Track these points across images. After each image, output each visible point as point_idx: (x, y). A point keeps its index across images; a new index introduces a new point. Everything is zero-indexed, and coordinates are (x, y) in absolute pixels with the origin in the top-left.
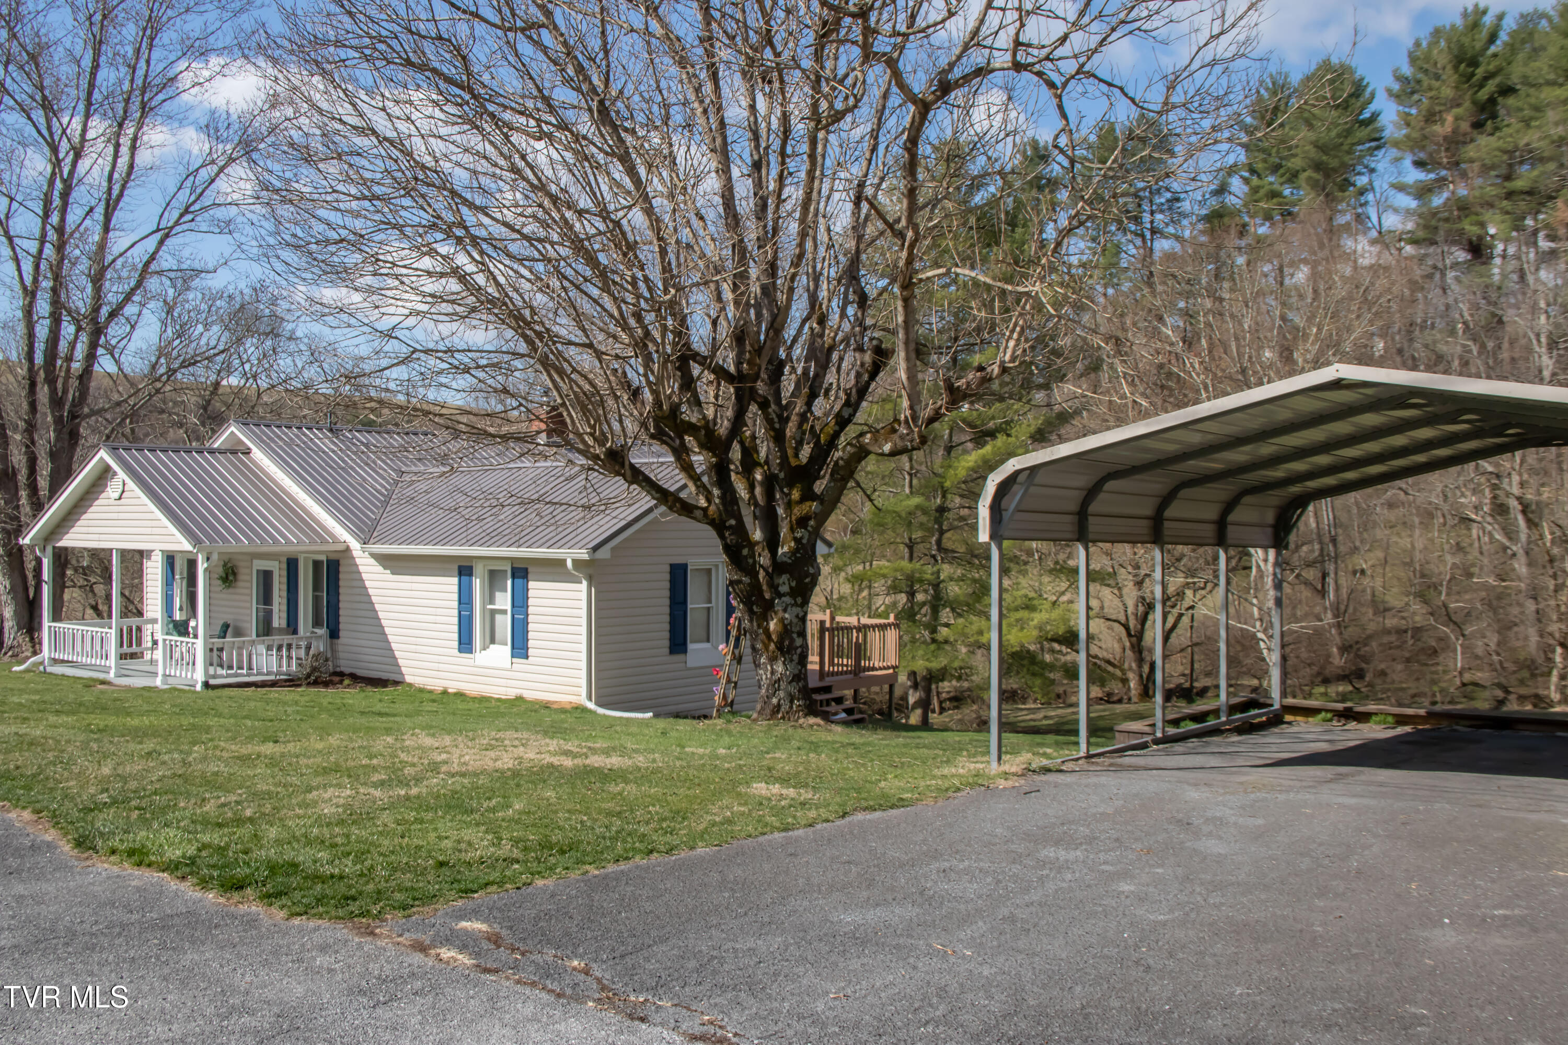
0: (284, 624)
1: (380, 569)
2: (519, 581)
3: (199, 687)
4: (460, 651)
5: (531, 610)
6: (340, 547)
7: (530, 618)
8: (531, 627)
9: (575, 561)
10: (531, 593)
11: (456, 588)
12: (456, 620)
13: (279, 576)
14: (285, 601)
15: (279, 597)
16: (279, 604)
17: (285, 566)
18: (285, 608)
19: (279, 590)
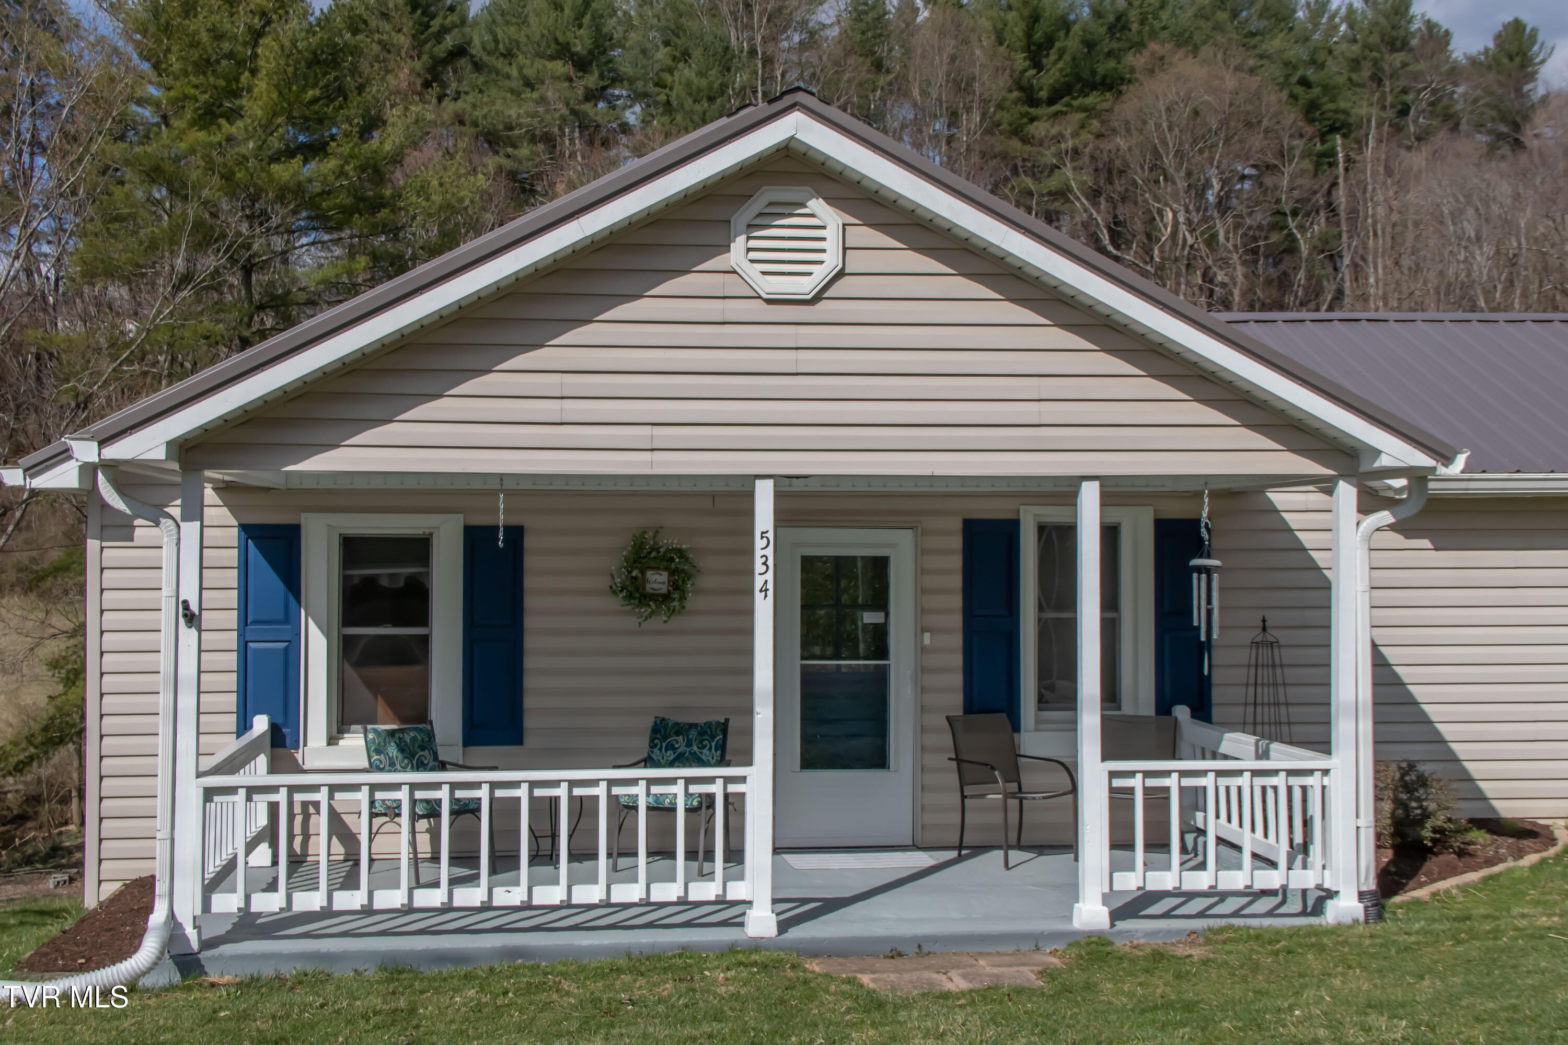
0: (953, 703)
13: (921, 571)
14: (957, 640)
15: (924, 630)
16: (923, 650)
17: (957, 542)
18: (957, 660)
19: (922, 611)
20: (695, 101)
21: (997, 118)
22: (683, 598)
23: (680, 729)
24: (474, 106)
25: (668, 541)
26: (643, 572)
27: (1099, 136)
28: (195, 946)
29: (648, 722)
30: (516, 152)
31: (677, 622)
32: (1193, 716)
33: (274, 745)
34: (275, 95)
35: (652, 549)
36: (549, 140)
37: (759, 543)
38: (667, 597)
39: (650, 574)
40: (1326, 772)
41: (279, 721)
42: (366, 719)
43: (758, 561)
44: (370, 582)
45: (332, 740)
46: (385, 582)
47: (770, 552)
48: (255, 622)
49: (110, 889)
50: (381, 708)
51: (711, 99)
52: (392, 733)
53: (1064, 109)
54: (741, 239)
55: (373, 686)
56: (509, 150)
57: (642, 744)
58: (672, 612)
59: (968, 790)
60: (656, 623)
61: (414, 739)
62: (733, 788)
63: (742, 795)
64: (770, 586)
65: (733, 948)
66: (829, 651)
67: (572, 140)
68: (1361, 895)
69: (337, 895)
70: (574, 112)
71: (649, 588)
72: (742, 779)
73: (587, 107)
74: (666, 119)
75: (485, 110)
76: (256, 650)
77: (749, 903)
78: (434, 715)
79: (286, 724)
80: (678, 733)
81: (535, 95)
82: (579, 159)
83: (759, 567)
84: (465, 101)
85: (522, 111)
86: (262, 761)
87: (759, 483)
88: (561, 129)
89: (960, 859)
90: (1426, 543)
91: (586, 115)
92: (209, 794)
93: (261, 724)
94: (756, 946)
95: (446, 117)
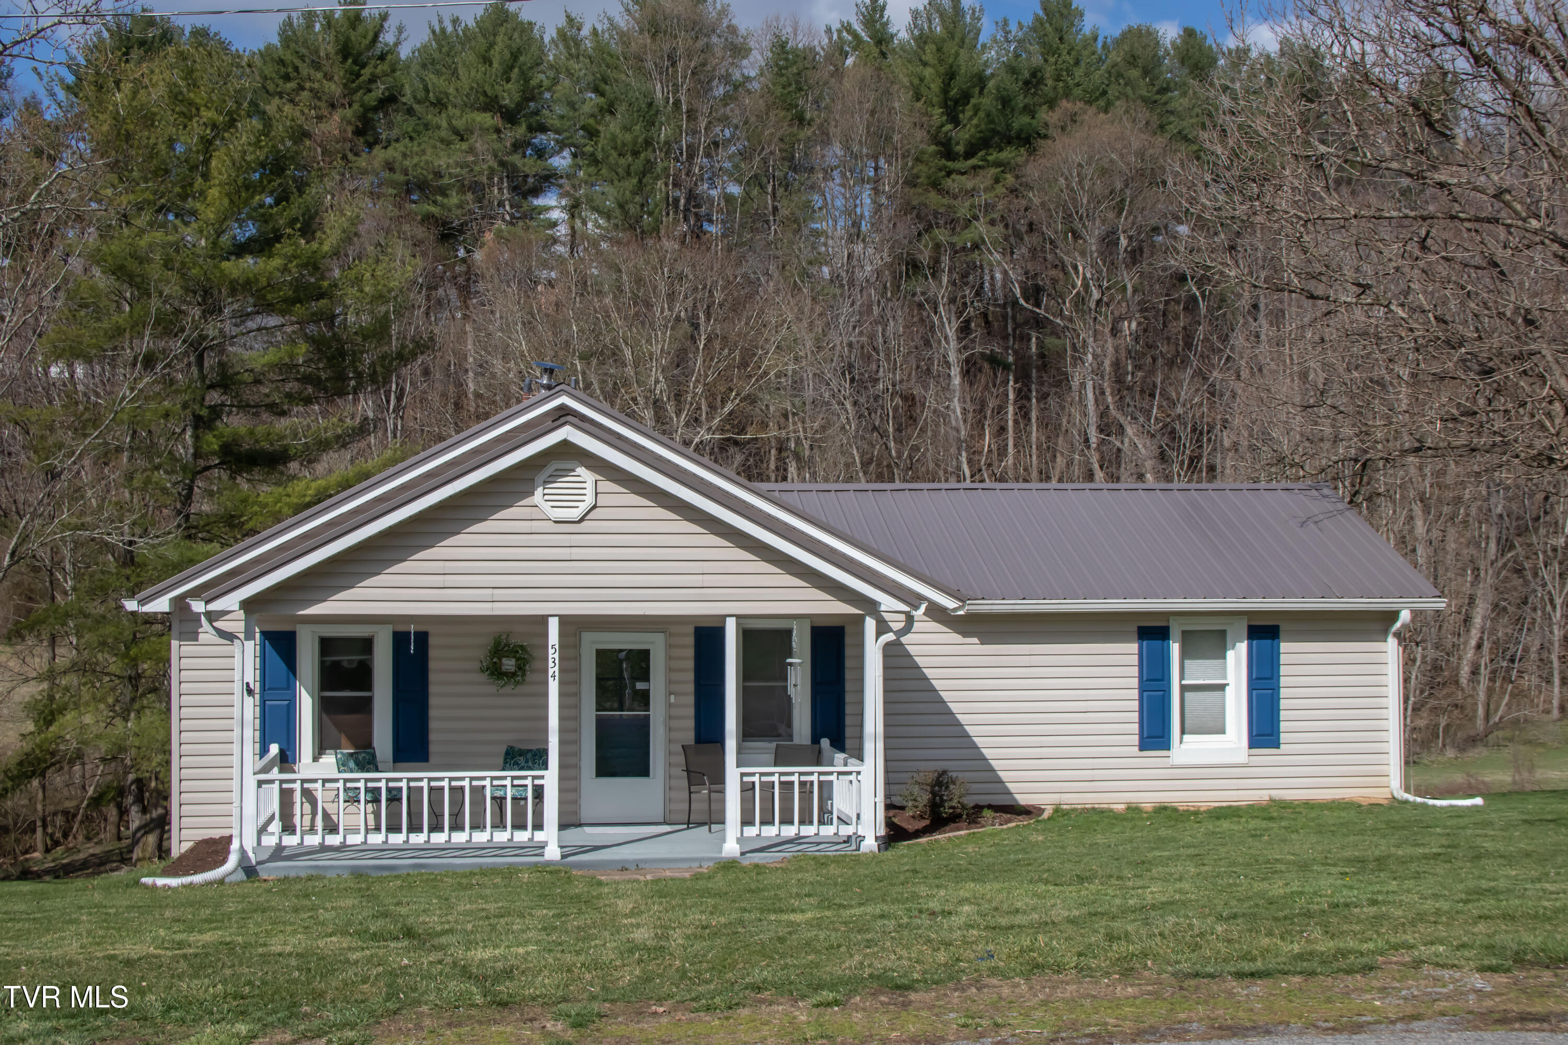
0: (687, 737)
2: (1263, 645)
3: (870, 847)
4: (1141, 749)
5: (1283, 681)
7: (1283, 693)
8: (1283, 704)
11: (1134, 659)
12: (1134, 705)
13: (669, 658)
14: (691, 700)
15: (670, 694)
16: (670, 705)
17: (691, 640)
18: (691, 712)
19: (669, 682)
20: (620, 155)
21: (915, 171)
22: (524, 675)
23: (522, 753)
24: (405, 155)
25: (513, 641)
26: (500, 659)
27: (1013, 191)
28: (254, 862)
29: (503, 749)
30: (446, 201)
31: (520, 689)
32: (832, 745)
33: (282, 761)
34: (226, 201)
35: (506, 645)
36: (477, 189)
37: (551, 651)
38: (514, 674)
39: (504, 660)
40: (859, 773)
41: (284, 747)
42: (336, 747)
43: (551, 661)
44: (337, 664)
45: (315, 759)
46: (345, 664)
47: (556, 656)
48: (270, 689)
49: (186, 846)
50: (344, 740)
51: (636, 154)
52: (351, 755)
53: (980, 163)
54: (540, 489)
55: (339, 727)
56: (439, 198)
57: (501, 761)
58: (518, 683)
59: (693, 788)
60: (508, 689)
61: (364, 758)
62: (537, 782)
63: (542, 786)
64: (557, 674)
65: (536, 864)
66: (616, 705)
67: (500, 189)
68: (877, 838)
69: (327, 837)
70: (502, 164)
71: (504, 668)
72: (542, 777)
73: (516, 159)
74: (592, 170)
75: (416, 160)
76: (271, 706)
77: (546, 843)
78: (376, 744)
79: (288, 749)
80: (520, 755)
81: (465, 146)
82: (508, 208)
83: (551, 664)
84: (396, 149)
85: (451, 161)
86: (276, 770)
87: (550, 619)
88: (490, 178)
89: (688, 828)
90: (976, 640)
91: (514, 166)
92: (260, 783)
93: (274, 749)
94: (549, 863)
95: (377, 164)
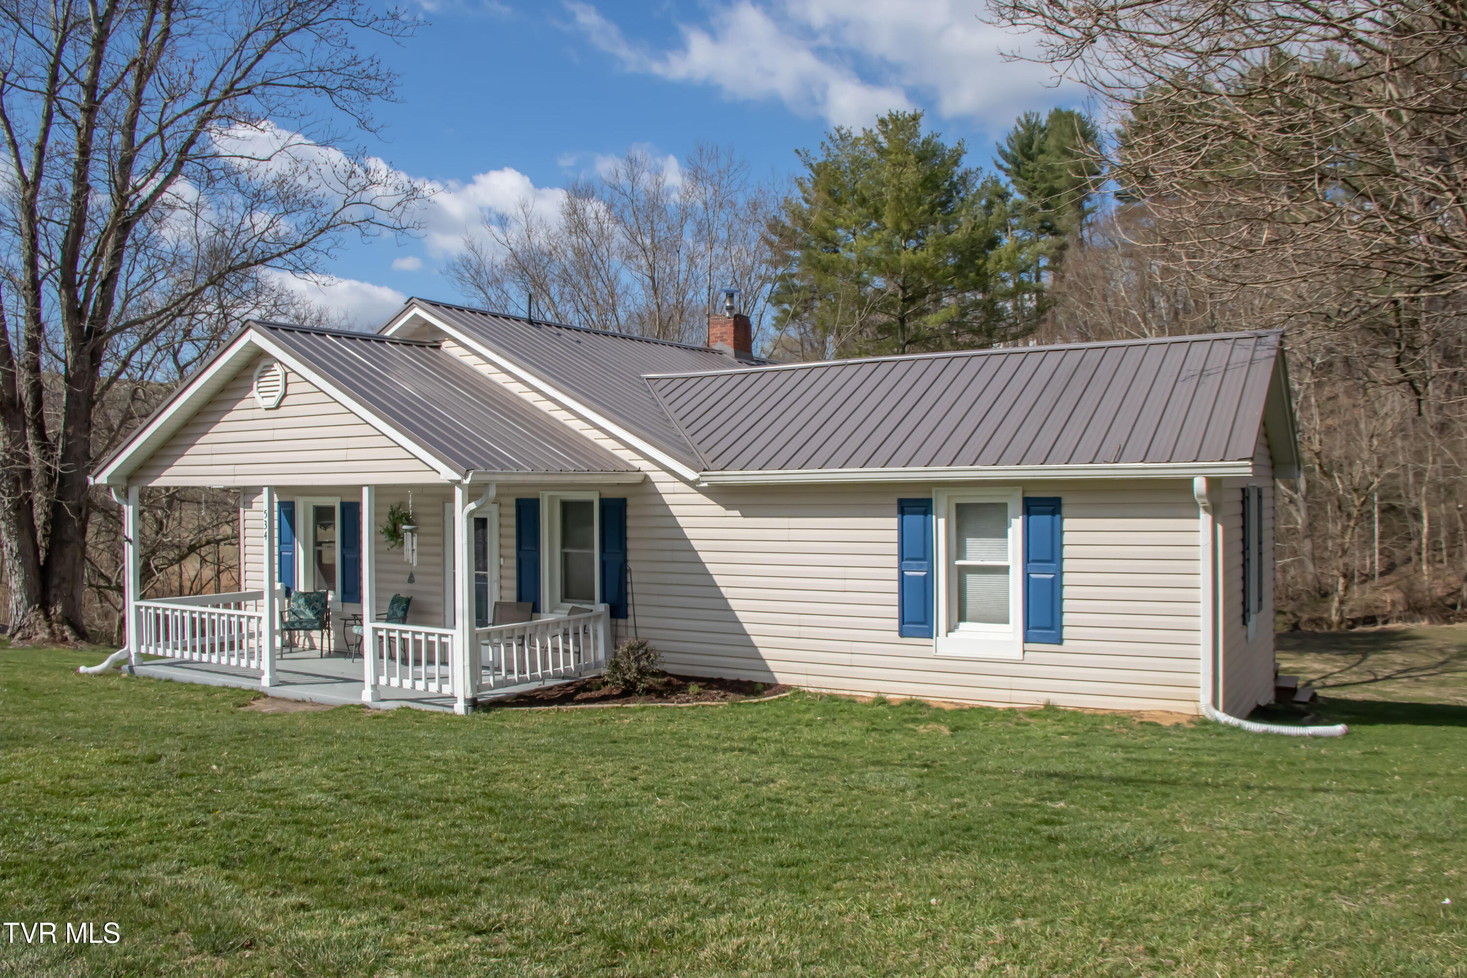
0: (511, 596)
1: (720, 510)
2: (1041, 521)
3: (460, 708)
4: (902, 634)
5: (1067, 565)
6: (637, 478)
7: (1067, 578)
8: (1067, 592)
9: (1213, 483)
10: (1067, 538)
11: (894, 536)
12: (895, 586)
13: (500, 526)
14: (514, 563)
15: (501, 557)
16: (501, 567)
17: (513, 511)
18: (514, 573)
19: (500, 547)
26: (396, 524)
35: (397, 513)
39: (400, 525)
40: (452, 636)
48: (284, 543)
54: (256, 383)
68: (465, 700)
71: (400, 532)
76: (285, 556)
90: (737, 512)
92: (137, 608)
